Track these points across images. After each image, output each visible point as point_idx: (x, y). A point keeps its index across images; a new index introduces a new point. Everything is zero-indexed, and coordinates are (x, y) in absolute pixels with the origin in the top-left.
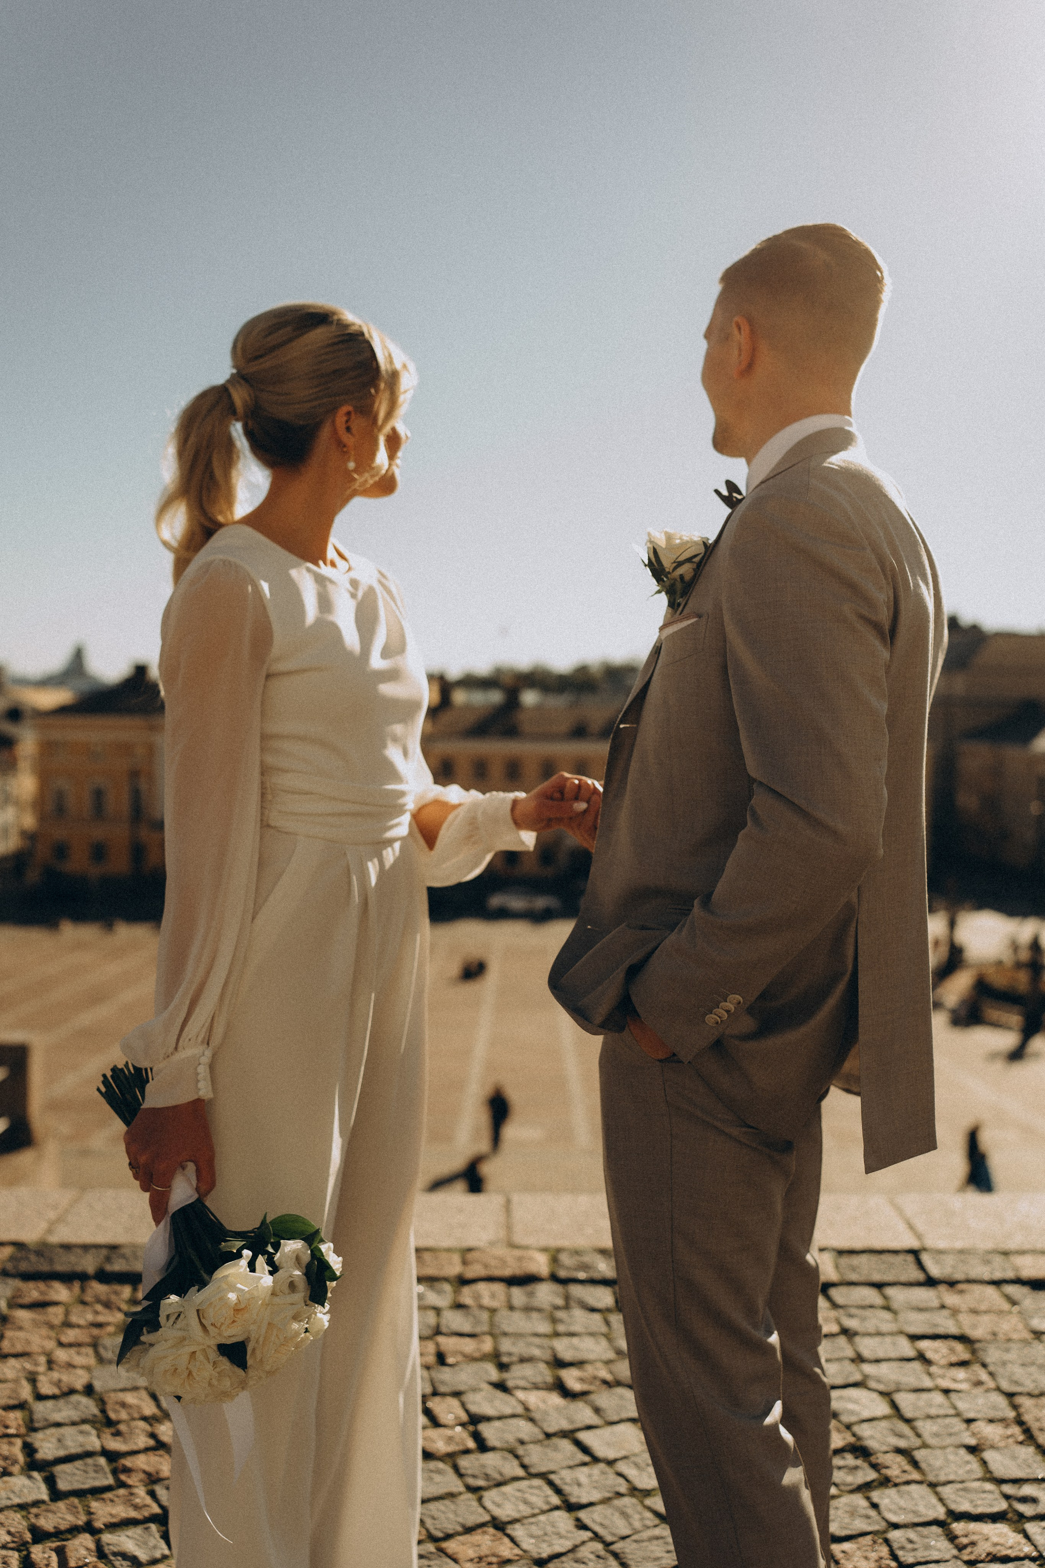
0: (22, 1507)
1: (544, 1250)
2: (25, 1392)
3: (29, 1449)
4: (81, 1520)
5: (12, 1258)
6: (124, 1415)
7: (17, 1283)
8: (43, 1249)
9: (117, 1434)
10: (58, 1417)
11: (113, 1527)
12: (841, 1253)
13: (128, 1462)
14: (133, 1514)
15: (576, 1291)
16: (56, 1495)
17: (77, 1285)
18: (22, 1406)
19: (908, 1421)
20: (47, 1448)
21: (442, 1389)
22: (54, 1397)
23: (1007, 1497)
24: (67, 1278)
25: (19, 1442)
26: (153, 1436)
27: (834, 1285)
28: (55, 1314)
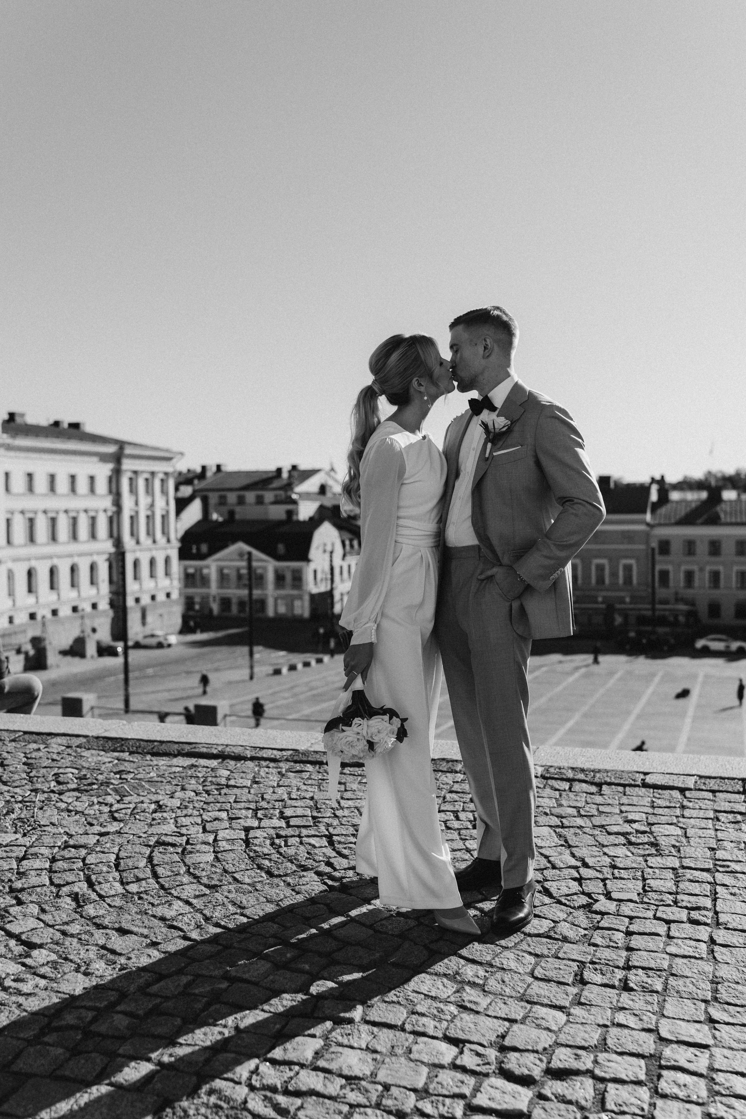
0: (274, 828)
1: (542, 766)
2: (285, 797)
3: (281, 813)
4: (297, 833)
5: (291, 755)
6: (324, 806)
7: (292, 764)
8: (305, 753)
9: (320, 812)
10: (296, 805)
11: (308, 836)
12: (701, 777)
13: (320, 820)
14: (317, 834)
15: (551, 782)
16: (289, 826)
17: (317, 767)
18: (282, 801)
19: (687, 837)
20: (288, 812)
21: (466, 809)
22: (296, 799)
23: (716, 865)
24: (313, 763)
25: (278, 811)
26: (334, 814)
27: (690, 789)
28: (305, 775)
